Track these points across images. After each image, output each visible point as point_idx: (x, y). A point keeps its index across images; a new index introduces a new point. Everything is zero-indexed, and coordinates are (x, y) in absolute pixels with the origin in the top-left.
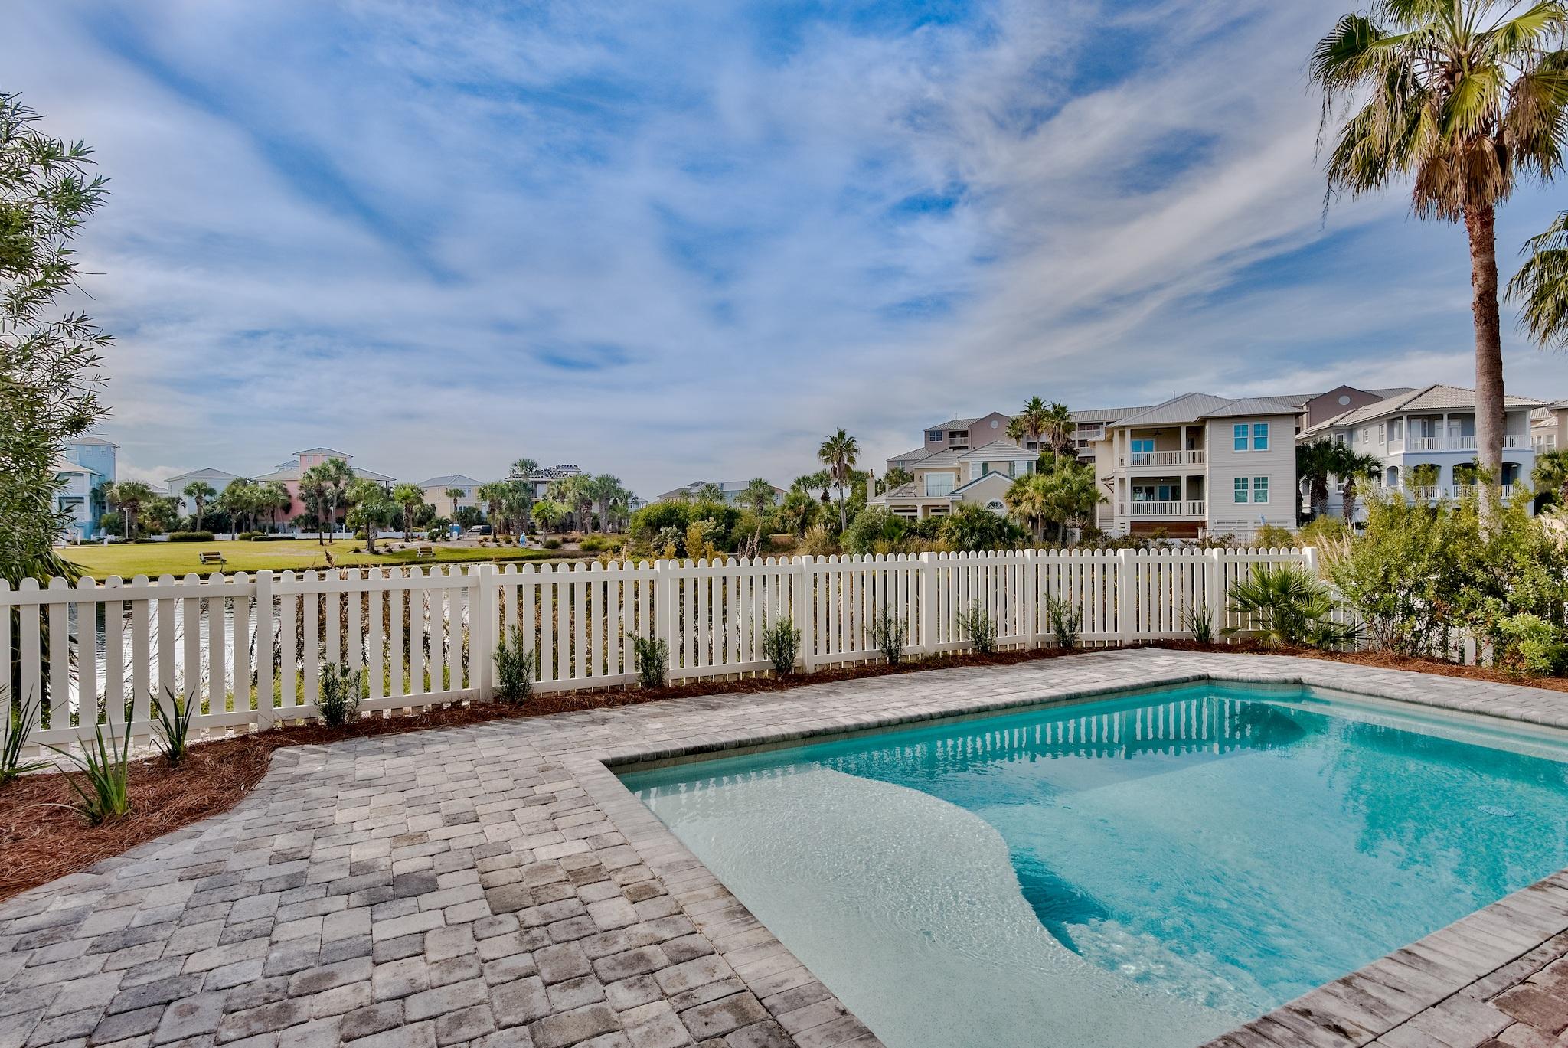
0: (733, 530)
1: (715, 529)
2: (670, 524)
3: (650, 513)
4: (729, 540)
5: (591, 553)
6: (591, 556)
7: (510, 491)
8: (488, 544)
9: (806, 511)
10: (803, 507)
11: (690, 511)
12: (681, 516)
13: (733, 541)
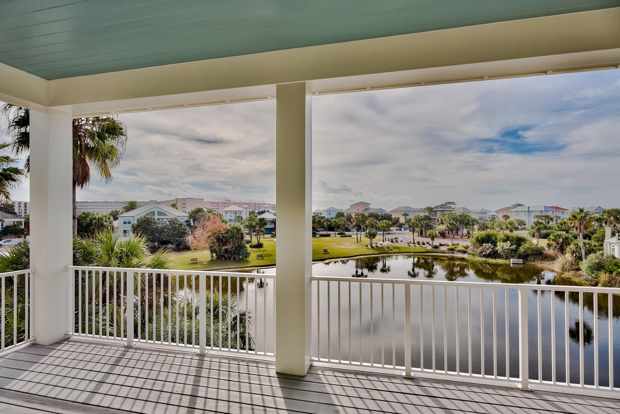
0: (520, 248)
1: (510, 247)
2: (488, 242)
3: (478, 237)
4: (518, 252)
5: (451, 252)
6: (451, 253)
7: (423, 219)
8: (411, 245)
9: (563, 242)
10: (561, 240)
11: (498, 237)
12: (494, 238)
13: (520, 253)
